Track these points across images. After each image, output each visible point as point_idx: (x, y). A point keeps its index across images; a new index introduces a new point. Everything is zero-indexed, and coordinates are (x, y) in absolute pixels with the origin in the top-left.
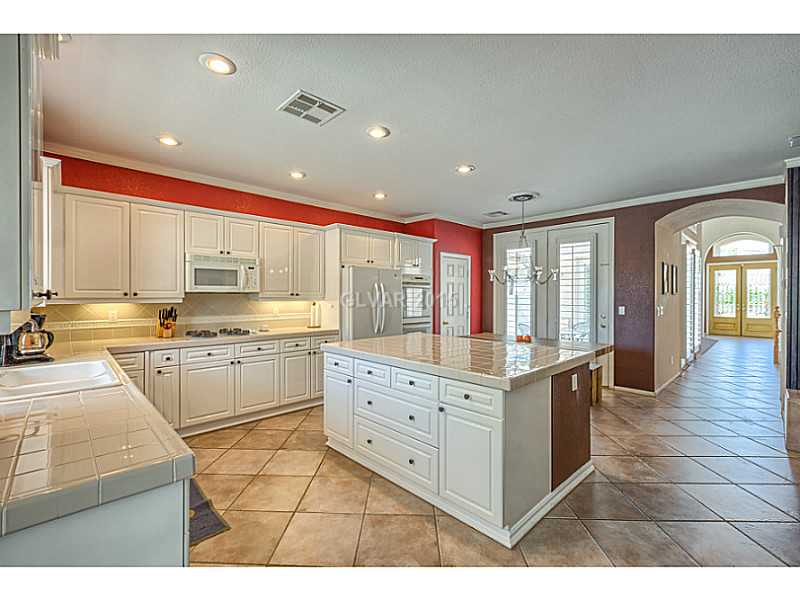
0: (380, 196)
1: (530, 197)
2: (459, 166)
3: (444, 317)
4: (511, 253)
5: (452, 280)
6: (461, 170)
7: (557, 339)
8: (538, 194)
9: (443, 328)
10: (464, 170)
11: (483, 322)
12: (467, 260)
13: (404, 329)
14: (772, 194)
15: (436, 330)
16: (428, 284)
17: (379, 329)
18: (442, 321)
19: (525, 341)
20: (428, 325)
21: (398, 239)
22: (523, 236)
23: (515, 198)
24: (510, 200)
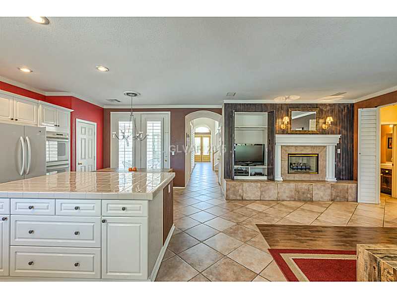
0: (26, 70)
1: (136, 95)
2: (99, 66)
3: (78, 160)
4: (121, 124)
5: (85, 137)
6: (99, 69)
7: (146, 169)
8: (140, 94)
9: (78, 167)
10: (102, 69)
11: (104, 161)
12: (94, 125)
13: (47, 170)
14: (219, 111)
15: (73, 168)
16: (67, 139)
17: (24, 172)
18: (77, 163)
19: (133, 170)
20: (67, 166)
21: (42, 105)
22: (132, 115)
23: (128, 94)
24: (125, 94)
